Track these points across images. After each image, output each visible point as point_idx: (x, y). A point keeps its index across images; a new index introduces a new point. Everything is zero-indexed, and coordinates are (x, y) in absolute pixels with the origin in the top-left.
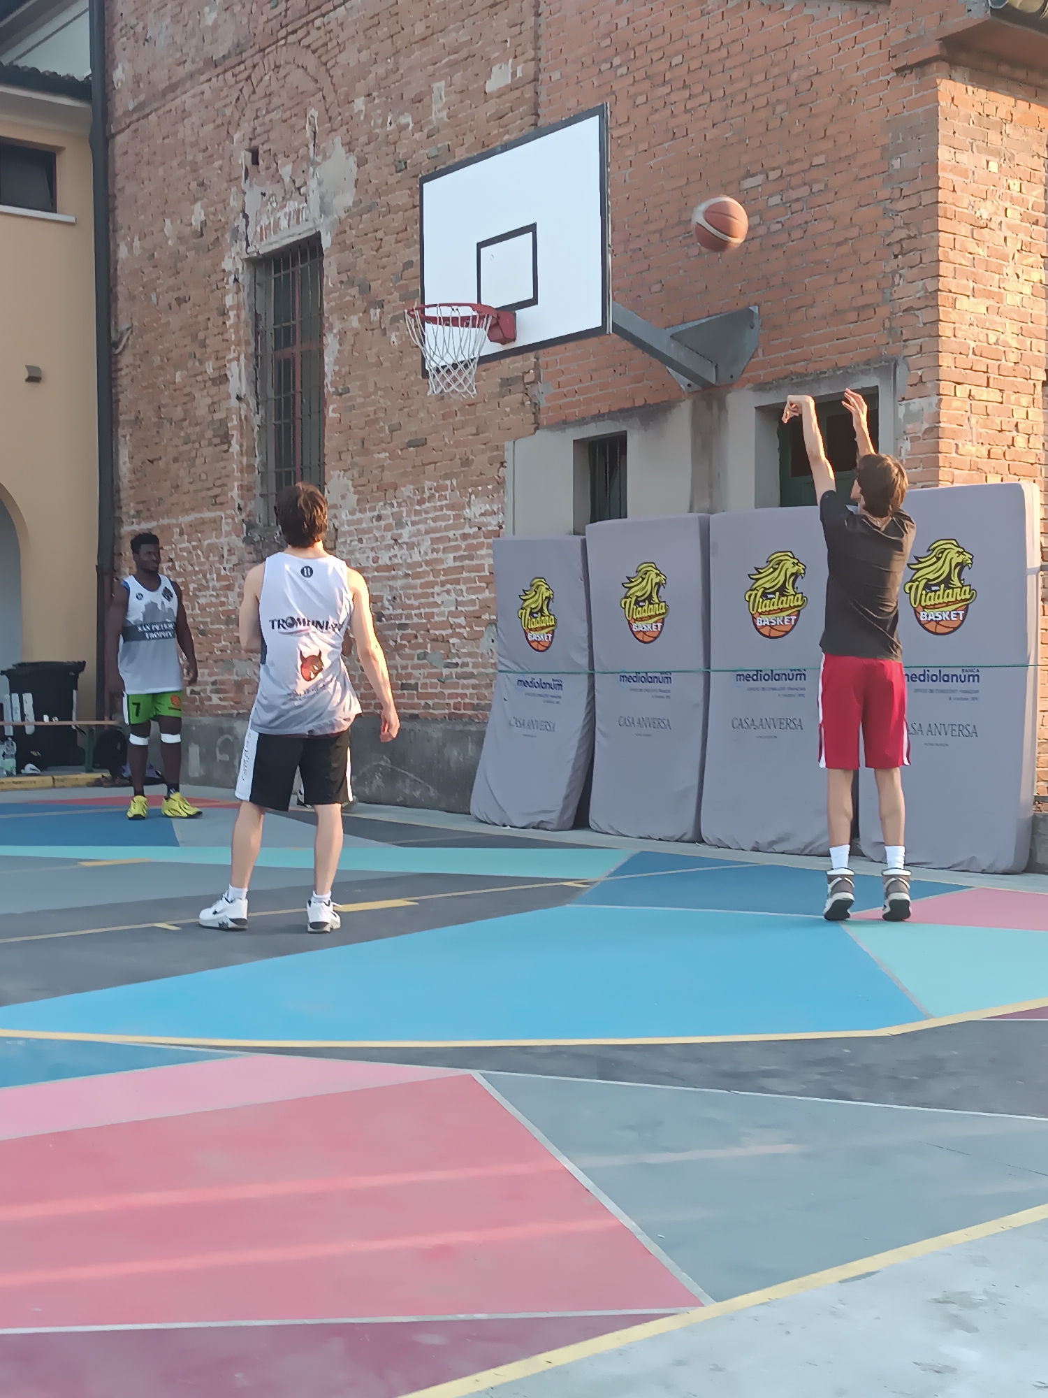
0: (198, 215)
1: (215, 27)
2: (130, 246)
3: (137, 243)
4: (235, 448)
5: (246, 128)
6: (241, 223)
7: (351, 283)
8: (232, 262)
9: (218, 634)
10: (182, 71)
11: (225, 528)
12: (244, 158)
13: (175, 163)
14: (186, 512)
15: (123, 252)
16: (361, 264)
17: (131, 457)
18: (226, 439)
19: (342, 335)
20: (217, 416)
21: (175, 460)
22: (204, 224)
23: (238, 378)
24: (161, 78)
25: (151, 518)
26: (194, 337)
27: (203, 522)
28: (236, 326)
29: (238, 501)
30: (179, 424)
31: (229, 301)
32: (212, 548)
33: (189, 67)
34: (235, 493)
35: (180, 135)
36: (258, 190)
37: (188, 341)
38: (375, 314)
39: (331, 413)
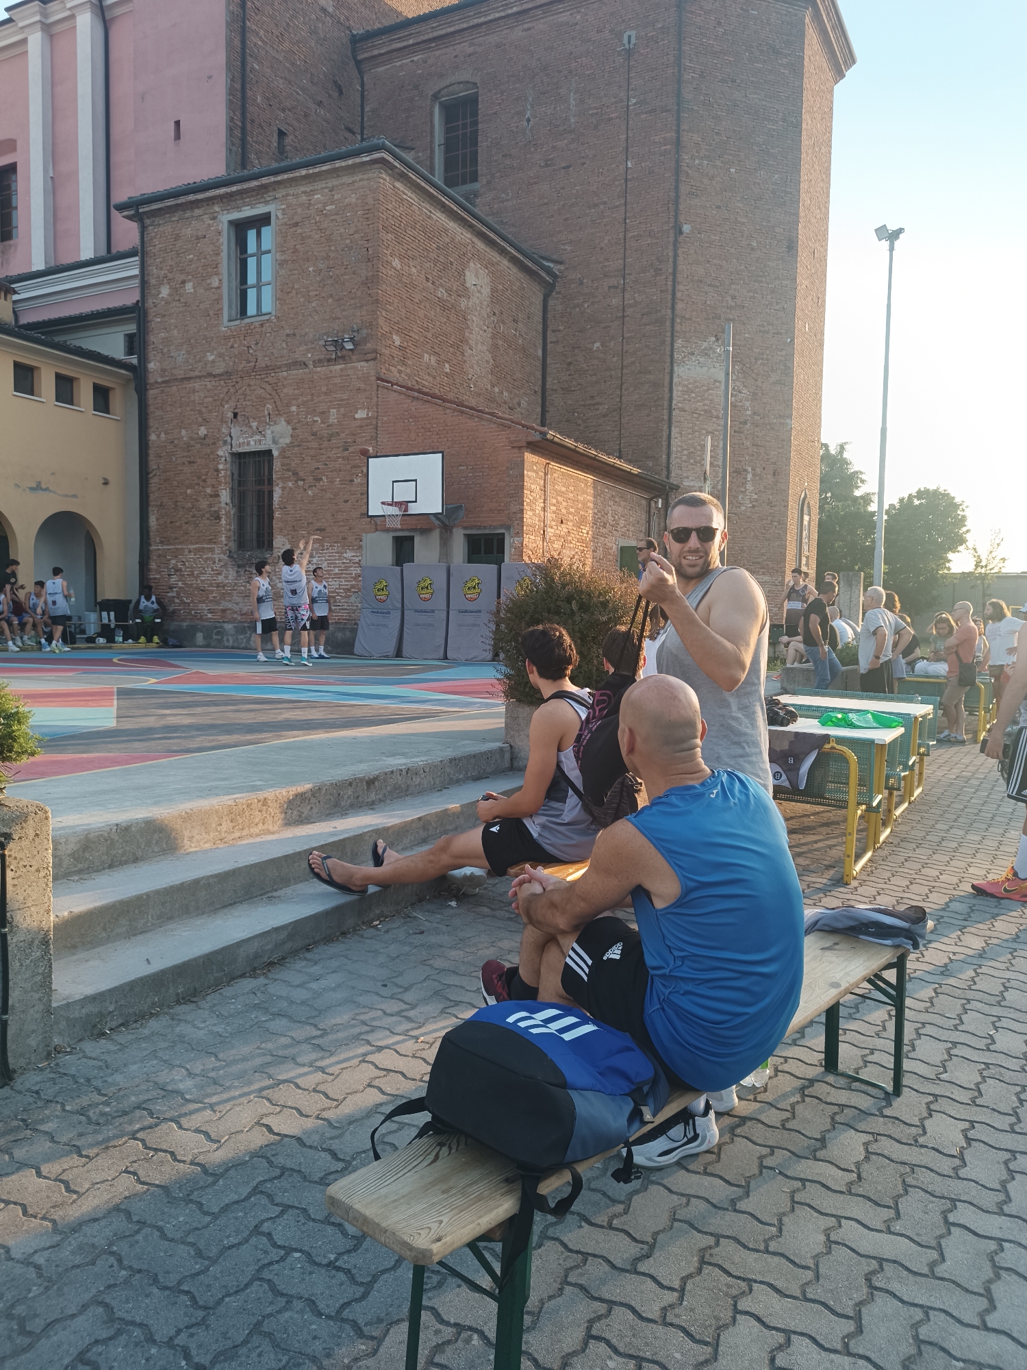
0: (203, 431)
1: (213, 362)
2: (158, 436)
3: (163, 435)
4: (223, 522)
5: (232, 404)
6: (229, 439)
7: (288, 470)
8: (223, 452)
9: (212, 592)
10: (192, 374)
11: (217, 551)
12: (230, 415)
13: (188, 409)
14: (193, 544)
15: (153, 437)
16: (293, 464)
17: (157, 520)
18: (218, 518)
19: (283, 489)
20: (213, 509)
21: (186, 523)
22: (206, 435)
23: (225, 496)
24: (179, 373)
25: (170, 544)
26: (199, 478)
27: (203, 548)
28: (225, 477)
29: (225, 542)
30: (190, 510)
31: (221, 467)
32: (207, 559)
33: (197, 373)
34: (223, 539)
35: (192, 398)
36: (238, 428)
37: (195, 478)
38: (300, 483)
39: (277, 515)
